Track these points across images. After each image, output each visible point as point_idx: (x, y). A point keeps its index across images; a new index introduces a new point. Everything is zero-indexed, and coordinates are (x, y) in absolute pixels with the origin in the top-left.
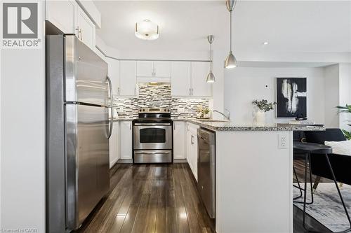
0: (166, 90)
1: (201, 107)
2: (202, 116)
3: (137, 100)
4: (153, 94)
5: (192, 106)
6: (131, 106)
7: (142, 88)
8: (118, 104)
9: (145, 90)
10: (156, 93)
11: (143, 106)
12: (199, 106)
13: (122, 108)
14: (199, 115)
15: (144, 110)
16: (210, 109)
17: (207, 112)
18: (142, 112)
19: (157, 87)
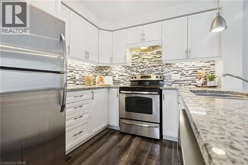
0: (158, 56)
1: (202, 73)
2: (205, 83)
3: (130, 68)
4: (146, 61)
5: (190, 72)
6: (125, 74)
7: (135, 56)
8: (114, 72)
9: (137, 57)
10: (148, 59)
11: (135, 73)
12: (200, 71)
13: (117, 76)
14: (200, 82)
15: (135, 78)
16: (216, 74)
17: (212, 78)
18: (134, 79)
19: (149, 53)
